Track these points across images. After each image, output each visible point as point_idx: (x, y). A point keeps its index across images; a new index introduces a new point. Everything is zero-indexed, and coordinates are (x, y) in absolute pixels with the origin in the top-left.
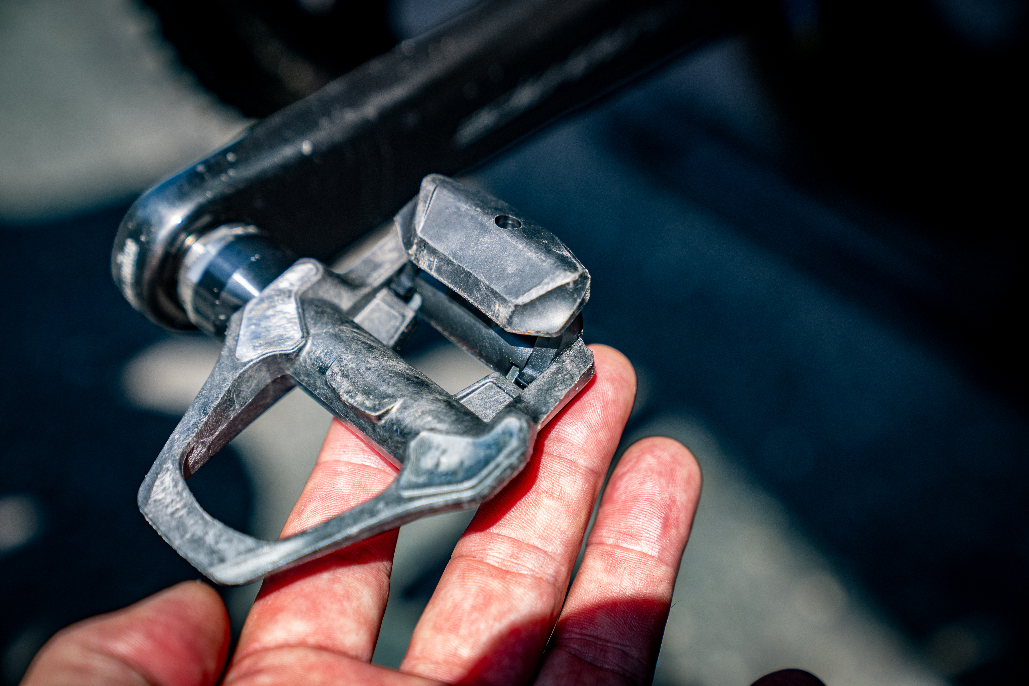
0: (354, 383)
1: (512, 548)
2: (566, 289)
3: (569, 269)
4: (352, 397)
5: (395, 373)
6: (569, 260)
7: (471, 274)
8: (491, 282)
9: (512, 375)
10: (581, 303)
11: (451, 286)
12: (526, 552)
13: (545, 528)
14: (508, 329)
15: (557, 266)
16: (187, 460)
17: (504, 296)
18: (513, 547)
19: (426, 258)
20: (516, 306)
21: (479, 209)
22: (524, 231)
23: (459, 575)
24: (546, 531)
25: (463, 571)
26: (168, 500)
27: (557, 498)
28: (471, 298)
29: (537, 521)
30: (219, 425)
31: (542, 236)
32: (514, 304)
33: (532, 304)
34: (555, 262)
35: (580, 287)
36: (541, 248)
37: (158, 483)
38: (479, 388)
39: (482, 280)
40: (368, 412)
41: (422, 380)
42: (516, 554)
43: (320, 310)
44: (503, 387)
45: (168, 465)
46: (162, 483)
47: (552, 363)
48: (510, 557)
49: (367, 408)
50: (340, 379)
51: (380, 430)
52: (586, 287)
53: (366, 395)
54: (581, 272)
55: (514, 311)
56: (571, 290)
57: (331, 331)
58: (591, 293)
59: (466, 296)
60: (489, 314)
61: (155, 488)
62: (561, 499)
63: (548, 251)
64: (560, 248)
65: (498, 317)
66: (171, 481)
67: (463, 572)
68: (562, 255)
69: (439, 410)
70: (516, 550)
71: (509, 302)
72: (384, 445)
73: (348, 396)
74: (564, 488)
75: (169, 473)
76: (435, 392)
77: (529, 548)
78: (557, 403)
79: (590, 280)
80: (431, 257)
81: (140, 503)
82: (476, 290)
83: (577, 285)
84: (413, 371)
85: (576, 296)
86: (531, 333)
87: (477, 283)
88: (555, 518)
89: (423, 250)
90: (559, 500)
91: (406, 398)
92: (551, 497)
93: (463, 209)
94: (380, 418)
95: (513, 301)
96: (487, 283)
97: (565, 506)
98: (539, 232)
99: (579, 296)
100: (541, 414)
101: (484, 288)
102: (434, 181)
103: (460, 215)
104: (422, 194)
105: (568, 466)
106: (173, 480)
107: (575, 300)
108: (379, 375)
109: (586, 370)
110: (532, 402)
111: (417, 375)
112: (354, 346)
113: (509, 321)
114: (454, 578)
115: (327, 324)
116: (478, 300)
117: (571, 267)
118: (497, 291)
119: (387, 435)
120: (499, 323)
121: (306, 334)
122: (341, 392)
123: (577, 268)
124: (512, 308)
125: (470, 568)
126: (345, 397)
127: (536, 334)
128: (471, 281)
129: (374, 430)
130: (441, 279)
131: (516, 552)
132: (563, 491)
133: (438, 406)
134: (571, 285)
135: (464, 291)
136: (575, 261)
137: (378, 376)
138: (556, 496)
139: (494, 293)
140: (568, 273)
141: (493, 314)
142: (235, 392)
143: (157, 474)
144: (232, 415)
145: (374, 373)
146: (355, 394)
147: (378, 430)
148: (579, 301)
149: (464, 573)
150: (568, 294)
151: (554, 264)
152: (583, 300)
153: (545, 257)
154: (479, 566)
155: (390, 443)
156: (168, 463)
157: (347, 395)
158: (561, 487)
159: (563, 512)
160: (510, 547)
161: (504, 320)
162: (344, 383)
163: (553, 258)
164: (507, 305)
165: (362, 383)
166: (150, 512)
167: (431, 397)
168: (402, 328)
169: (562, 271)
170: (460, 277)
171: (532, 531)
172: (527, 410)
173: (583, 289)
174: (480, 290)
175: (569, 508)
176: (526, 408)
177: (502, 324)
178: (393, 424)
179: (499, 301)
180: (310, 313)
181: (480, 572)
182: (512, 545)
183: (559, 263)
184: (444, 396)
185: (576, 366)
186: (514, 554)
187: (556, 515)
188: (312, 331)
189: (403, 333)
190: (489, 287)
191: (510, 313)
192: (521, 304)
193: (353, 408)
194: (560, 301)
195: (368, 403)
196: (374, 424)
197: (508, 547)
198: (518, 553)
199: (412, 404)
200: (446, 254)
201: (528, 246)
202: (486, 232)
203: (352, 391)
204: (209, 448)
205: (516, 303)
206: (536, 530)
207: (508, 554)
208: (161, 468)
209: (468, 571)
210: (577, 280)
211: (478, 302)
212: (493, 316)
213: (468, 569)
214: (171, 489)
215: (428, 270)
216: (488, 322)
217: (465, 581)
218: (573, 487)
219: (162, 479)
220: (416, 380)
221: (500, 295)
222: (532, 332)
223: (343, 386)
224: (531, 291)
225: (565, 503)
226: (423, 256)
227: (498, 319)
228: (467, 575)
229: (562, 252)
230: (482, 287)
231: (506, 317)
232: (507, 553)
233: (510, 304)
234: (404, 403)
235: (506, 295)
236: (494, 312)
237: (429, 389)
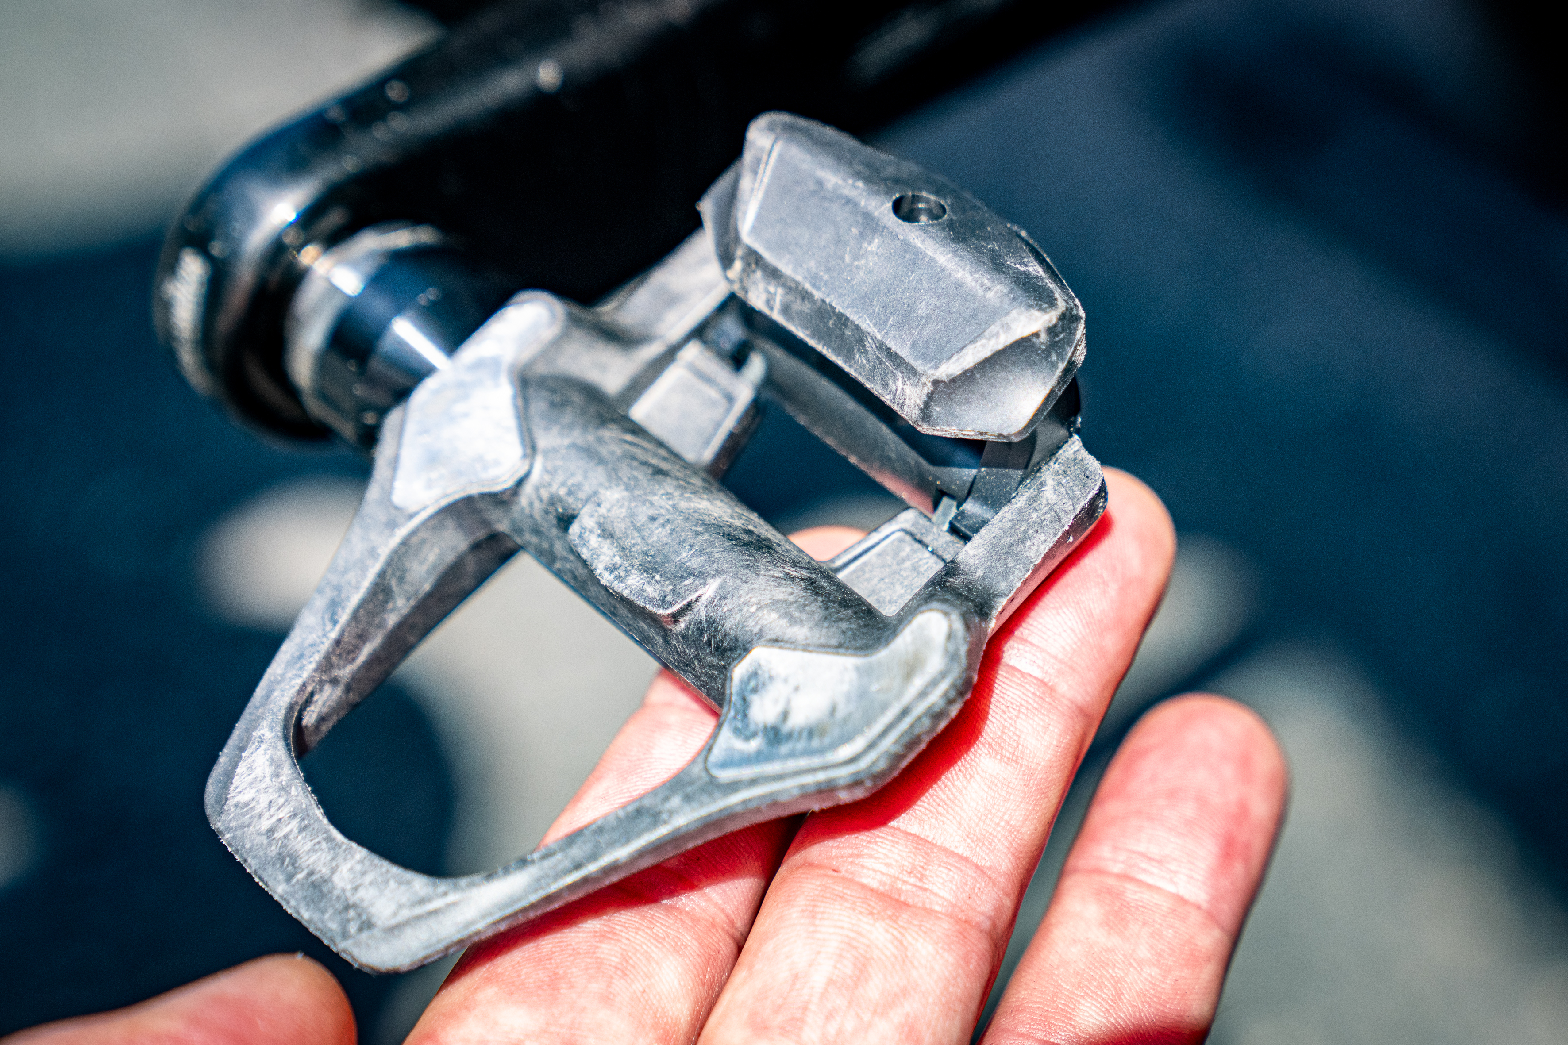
0: (623, 549)
1: (912, 856)
2: (1033, 345)
3: (1037, 304)
4: (618, 578)
5: (705, 525)
6: (1040, 284)
7: (847, 319)
8: (887, 334)
9: (945, 514)
10: (1067, 371)
11: (812, 342)
12: (940, 866)
13: (980, 819)
14: (924, 429)
15: (1014, 299)
16: (299, 719)
17: (913, 363)
18: (915, 854)
19: (761, 286)
20: (936, 383)
21: (860, 184)
22: (951, 225)
23: (804, 908)
24: (981, 824)
25: (813, 900)
26: (264, 800)
27: (1008, 759)
28: (850, 366)
29: (966, 803)
30: (364, 642)
31: (987, 234)
32: (931, 380)
33: (967, 377)
34: (1011, 291)
35: (1064, 338)
36: (983, 262)
37: (241, 769)
38: (878, 543)
39: (869, 330)
40: (650, 608)
41: (759, 536)
42: (920, 869)
43: (558, 398)
44: (927, 540)
45: (262, 732)
46: (250, 768)
47: (1020, 488)
48: (910, 873)
49: (651, 600)
50: (597, 541)
51: (678, 642)
52: (1075, 338)
53: (647, 574)
54: (1064, 309)
55: (932, 393)
56: (1043, 347)
57: (580, 441)
58: (1087, 345)
59: (840, 362)
60: (887, 399)
61: (236, 781)
62: (1016, 762)
63: (997, 266)
64: (1022, 258)
65: (903, 404)
66: (267, 763)
67: (812, 903)
68: (1026, 274)
69: (791, 599)
70: (920, 861)
71: (921, 375)
72: (687, 672)
73: (612, 576)
74: (1025, 739)
75: (264, 746)
76: (785, 562)
77: (947, 857)
78: (1029, 573)
79: (1083, 322)
80: (769, 283)
81: (209, 811)
82: (859, 350)
83: (1057, 335)
84: (741, 518)
85: (1054, 357)
86: (968, 435)
87: (860, 336)
88: (1001, 798)
89: (754, 272)
90: (1013, 764)
91: (724, 576)
92: (999, 757)
93: (829, 185)
94: (675, 618)
95: (930, 372)
96: (879, 336)
97: (1023, 775)
98: (982, 226)
99: (1061, 357)
100: (997, 596)
101: (874, 346)
102: (771, 128)
103: (824, 198)
104: (748, 156)
105: (1038, 693)
106: (272, 761)
107: (1054, 365)
108: (673, 530)
109: (1086, 502)
110: (980, 573)
111: (751, 527)
112: (625, 471)
113: (924, 414)
114: (794, 915)
115: (571, 426)
116: (864, 371)
117: (1043, 299)
118: (898, 352)
119: (691, 651)
120: (905, 417)
121: (531, 448)
122: (599, 569)
123: (1056, 299)
124: (929, 388)
125: (828, 895)
126: (606, 578)
127: (980, 438)
128: (848, 333)
129: (667, 642)
130: (792, 328)
131: (922, 864)
132: (1022, 746)
133: (790, 590)
134: (1044, 337)
135: (838, 351)
136: (1052, 285)
137: (671, 534)
138: (1008, 754)
139: (893, 356)
140: (1036, 313)
141: (894, 398)
142: (393, 574)
143: (242, 749)
144: (392, 620)
145: (663, 526)
146: (626, 571)
147: (674, 642)
148: (1062, 366)
149: (814, 906)
150: (1039, 355)
151: (1007, 295)
152: (1071, 363)
153: (992, 280)
154: (845, 891)
155: (698, 668)
156: (260, 727)
157: (611, 572)
158: (1019, 737)
159: (1018, 788)
160: (909, 855)
161: (914, 411)
162: (605, 550)
163: (1008, 281)
164: (918, 382)
165: (638, 547)
166: (229, 829)
167: (776, 573)
168: (729, 423)
169: (1023, 308)
170: (826, 325)
171: (955, 822)
172: (970, 589)
173: (1068, 341)
174: (867, 351)
175: (1030, 780)
176: (967, 585)
177: (911, 419)
178: (701, 631)
179: (902, 373)
180: (539, 405)
181: (846, 904)
182: (914, 850)
183: (1019, 293)
184: (802, 568)
185: (1067, 493)
186: (917, 869)
187: (1004, 793)
188: (544, 441)
189: (731, 436)
190: (882, 344)
191: (924, 397)
192: (944, 378)
193: (623, 600)
194: (1023, 370)
195: (651, 591)
196: (665, 630)
197: (904, 854)
198: (925, 867)
199: (737, 589)
200: (799, 278)
201: (957, 259)
202: (875, 231)
203: (621, 566)
204: (348, 688)
205: (935, 377)
206: (963, 822)
207: (905, 868)
208: (249, 739)
209: (822, 902)
210: (1055, 326)
211: (863, 374)
212: (894, 403)
213: (823, 896)
214: (268, 779)
215: (766, 311)
216: (887, 415)
217: (817, 922)
218: (1042, 738)
219: (250, 760)
220: (745, 537)
221: (904, 360)
222: (970, 433)
223: (602, 557)
224: (964, 351)
225: (1023, 769)
226: (755, 283)
227: (902, 410)
228: (822, 909)
229: (1026, 266)
230: (869, 344)
231: (918, 406)
232: (903, 866)
233: (924, 379)
234: (722, 587)
235: (916, 359)
236: (895, 395)
237: (771, 555)
